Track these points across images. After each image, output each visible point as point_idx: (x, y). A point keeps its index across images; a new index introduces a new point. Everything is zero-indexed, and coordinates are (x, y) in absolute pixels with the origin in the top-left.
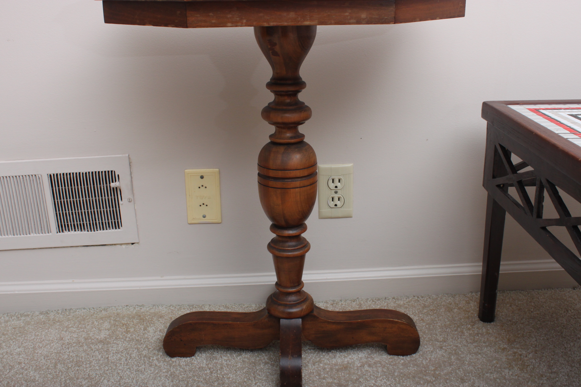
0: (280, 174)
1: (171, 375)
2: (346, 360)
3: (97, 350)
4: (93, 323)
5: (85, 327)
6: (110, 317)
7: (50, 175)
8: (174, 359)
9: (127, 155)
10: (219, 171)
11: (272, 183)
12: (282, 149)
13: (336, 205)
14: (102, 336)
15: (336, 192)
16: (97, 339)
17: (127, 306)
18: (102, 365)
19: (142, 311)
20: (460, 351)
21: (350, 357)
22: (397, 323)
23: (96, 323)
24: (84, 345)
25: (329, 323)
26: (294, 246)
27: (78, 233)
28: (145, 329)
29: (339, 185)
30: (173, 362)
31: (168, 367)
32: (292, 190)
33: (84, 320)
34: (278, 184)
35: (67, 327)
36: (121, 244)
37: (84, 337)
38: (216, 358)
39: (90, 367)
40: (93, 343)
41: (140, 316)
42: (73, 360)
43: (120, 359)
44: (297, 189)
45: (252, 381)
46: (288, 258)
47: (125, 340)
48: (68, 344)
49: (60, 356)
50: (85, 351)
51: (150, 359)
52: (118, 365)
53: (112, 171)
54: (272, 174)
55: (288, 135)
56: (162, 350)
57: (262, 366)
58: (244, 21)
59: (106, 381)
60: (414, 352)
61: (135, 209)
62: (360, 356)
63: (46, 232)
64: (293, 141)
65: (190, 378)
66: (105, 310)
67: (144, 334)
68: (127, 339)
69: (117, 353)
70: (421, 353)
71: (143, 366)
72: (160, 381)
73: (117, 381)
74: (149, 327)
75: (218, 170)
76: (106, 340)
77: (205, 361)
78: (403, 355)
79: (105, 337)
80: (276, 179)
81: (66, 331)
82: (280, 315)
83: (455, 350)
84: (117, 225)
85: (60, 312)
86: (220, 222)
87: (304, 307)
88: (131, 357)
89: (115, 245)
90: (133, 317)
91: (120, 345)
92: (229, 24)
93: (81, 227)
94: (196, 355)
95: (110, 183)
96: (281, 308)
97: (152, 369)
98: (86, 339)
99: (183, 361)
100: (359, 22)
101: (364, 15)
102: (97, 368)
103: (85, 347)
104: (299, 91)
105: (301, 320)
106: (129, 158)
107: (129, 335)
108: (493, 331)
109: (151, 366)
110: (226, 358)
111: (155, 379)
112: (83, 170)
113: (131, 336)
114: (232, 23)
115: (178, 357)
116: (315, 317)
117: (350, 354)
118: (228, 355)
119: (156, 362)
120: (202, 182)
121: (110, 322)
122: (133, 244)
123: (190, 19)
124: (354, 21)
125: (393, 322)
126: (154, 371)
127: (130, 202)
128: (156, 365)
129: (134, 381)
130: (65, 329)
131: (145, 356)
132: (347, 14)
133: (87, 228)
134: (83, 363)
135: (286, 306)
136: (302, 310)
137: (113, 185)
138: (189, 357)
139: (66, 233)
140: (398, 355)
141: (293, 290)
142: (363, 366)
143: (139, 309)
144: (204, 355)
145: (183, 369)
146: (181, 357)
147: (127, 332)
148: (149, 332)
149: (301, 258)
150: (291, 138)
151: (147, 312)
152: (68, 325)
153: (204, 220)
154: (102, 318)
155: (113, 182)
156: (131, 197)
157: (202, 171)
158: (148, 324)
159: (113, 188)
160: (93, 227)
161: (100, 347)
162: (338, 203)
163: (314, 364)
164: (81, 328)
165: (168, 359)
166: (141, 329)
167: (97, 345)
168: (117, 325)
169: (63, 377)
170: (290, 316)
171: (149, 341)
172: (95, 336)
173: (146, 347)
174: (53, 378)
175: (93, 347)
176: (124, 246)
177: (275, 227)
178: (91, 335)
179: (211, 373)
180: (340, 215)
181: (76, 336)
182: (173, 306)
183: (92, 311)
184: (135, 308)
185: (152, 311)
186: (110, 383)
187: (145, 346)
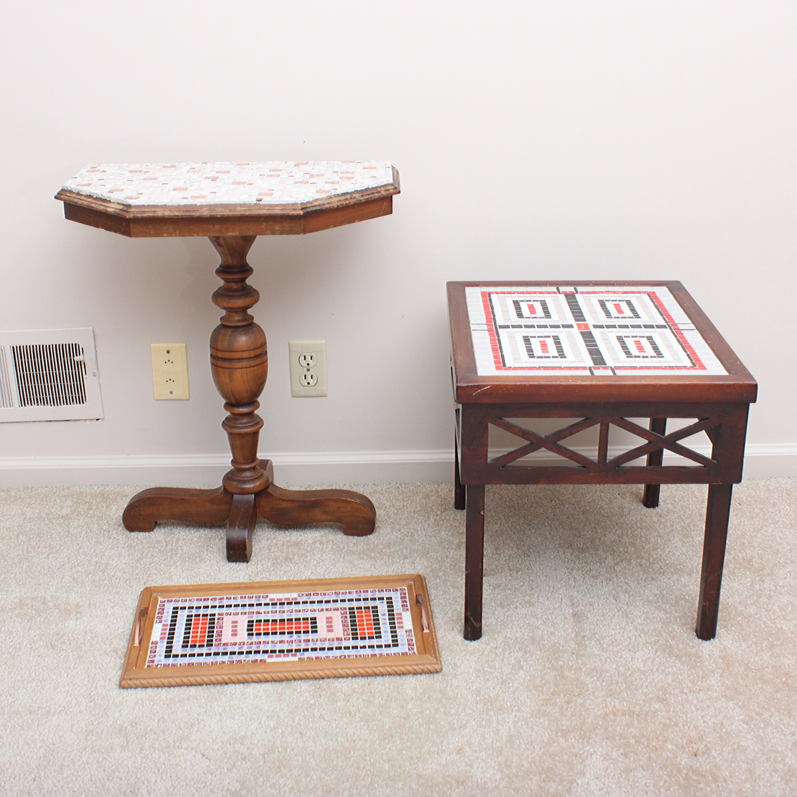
0: (227, 355)
1: (128, 546)
2: (300, 538)
3: (59, 524)
4: (55, 500)
5: (47, 504)
6: (72, 495)
7: (13, 347)
8: (133, 534)
9: (91, 328)
10: (186, 346)
11: (220, 363)
12: (229, 332)
13: (308, 383)
14: (64, 512)
15: (308, 370)
16: (59, 515)
17: (91, 485)
18: (62, 536)
19: (106, 490)
20: (417, 534)
21: (306, 535)
22: (350, 502)
23: (58, 501)
24: (46, 519)
25: (283, 500)
26: (245, 423)
27: (41, 407)
28: (107, 507)
29: (311, 362)
30: (131, 536)
31: (126, 539)
32: (238, 370)
33: (46, 497)
34: (226, 364)
35: (29, 504)
36: (86, 420)
37: (46, 513)
38: (174, 533)
39: (51, 538)
40: (54, 518)
41: (103, 495)
42: (35, 532)
43: (80, 533)
44: (243, 370)
45: (203, 552)
46: (239, 434)
47: (87, 516)
48: (30, 519)
49: (22, 529)
50: (46, 525)
51: (109, 532)
52: (78, 537)
53: (76, 344)
54: (220, 354)
55: (237, 318)
56: (123, 525)
57: (217, 541)
58: (178, 232)
59: (65, 550)
60: (370, 534)
61: (100, 384)
62: (315, 535)
63: (8, 406)
64: (240, 324)
65: (146, 549)
66: (68, 488)
67: (106, 511)
68: (89, 515)
69: (78, 526)
70: (377, 534)
71: (102, 539)
72: (117, 550)
73: (76, 551)
74: (111, 505)
75: (184, 344)
76: (67, 515)
77: (162, 536)
78: (359, 535)
79: (67, 513)
80: (224, 359)
81: (27, 507)
82: (234, 491)
83: (412, 533)
84: (81, 400)
85: (22, 489)
86: (188, 398)
87: (257, 484)
88: (91, 531)
89: (79, 420)
90: (97, 496)
91: (81, 521)
92: (165, 235)
93: (45, 402)
94: (155, 531)
95: (74, 356)
96: (235, 484)
97: (111, 541)
98: (47, 515)
99: (141, 535)
100: (273, 233)
101: (277, 228)
102: (58, 539)
103: (47, 522)
104: (246, 278)
105: (253, 496)
106: (94, 331)
107: (91, 512)
108: (461, 518)
109: (110, 538)
110: (183, 534)
111: (112, 549)
112: (47, 343)
113: (93, 512)
114: (168, 234)
115: (138, 531)
116: (269, 493)
117: (306, 533)
118: (187, 531)
119: (115, 535)
120: (168, 357)
121: (72, 500)
122: (97, 420)
123: (133, 230)
124: (270, 232)
125: (346, 501)
126: (113, 542)
127: (94, 376)
128: (115, 538)
129: (93, 550)
130: (27, 505)
131: (105, 530)
132: (263, 227)
133: (50, 402)
134: (44, 535)
135: (239, 481)
136: (254, 487)
137: (76, 358)
138: (148, 532)
139: (29, 407)
140: (353, 535)
141: (247, 466)
142: (315, 543)
143: (103, 488)
144: (163, 531)
145: (141, 541)
146: (140, 531)
147: (89, 509)
148: (111, 509)
149: (255, 434)
150: (239, 321)
151: (111, 491)
152: (30, 502)
153: (171, 397)
154: (64, 496)
155: (77, 355)
156: (96, 371)
157: (169, 346)
158: (111, 502)
159: (77, 362)
160: (56, 401)
161: (62, 521)
162: (311, 381)
163: (267, 541)
164: (43, 504)
165: (128, 532)
166: (103, 507)
167: (58, 519)
168: (80, 503)
169: (25, 545)
170: (244, 492)
171: (110, 517)
172: (57, 512)
173: (107, 522)
174: (16, 546)
175: (54, 522)
176: (88, 422)
177: (229, 405)
178: (52, 511)
179: (167, 545)
180: (314, 394)
181: (38, 512)
182: (139, 487)
183: (55, 489)
184: (99, 487)
185: (117, 490)
186: (69, 551)
187: (105, 522)
